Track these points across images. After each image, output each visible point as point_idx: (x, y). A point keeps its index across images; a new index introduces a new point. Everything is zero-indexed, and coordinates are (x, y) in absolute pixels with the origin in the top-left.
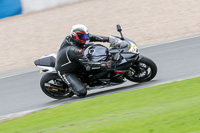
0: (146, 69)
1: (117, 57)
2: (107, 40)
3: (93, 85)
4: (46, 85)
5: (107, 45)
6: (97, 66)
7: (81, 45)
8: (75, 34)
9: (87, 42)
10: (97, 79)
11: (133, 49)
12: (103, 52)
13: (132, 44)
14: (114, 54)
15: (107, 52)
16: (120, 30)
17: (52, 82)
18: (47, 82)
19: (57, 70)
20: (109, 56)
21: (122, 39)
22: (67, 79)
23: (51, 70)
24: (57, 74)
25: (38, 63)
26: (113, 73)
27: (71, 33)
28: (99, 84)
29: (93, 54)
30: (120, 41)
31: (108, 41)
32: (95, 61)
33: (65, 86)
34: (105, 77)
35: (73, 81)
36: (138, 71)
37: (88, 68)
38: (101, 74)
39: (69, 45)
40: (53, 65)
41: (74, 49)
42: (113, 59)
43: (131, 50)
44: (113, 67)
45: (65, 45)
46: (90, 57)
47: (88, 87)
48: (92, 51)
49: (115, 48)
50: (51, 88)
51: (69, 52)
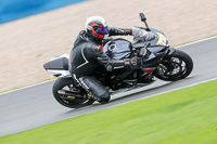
0: (180, 65)
1: (144, 52)
3: (116, 89)
4: (59, 92)
5: (130, 38)
6: (119, 64)
7: (99, 41)
8: (91, 28)
9: (106, 37)
10: (121, 81)
11: (161, 41)
12: (126, 47)
13: (161, 36)
14: (140, 48)
15: (131, 47)
16: (144, 20)
17: (66, 88)
18: (61, 89)
19: (72, 73)
20: (133, 52)
21: (148, 30)
23: (65, 73)
24: (72, 78)
25: (48, 67)
26: (139, 72)
27: (86, 27)
28: (125, 86)
29: (114, 50)
30: (145, 33)
32: (117, 59)
33: (83, 91)
36: (170, 67)
37: (109, 68)
38: (126, 74)
39: (85, 41)
40: (66, 68)
42: (138, 55)
43: (159, 43)
44: (139, 64)
45: (80, 41)
46: (110, 54)
47: (111, 91)
48: (112, 47)
49: (140, 41)
50: (66, 96)
51: (85, 50)
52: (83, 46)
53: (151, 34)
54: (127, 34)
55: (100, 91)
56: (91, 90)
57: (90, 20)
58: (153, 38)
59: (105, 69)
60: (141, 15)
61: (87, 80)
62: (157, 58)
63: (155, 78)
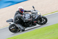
0: (44, 20)
1: (34, 17)
4: (11, 28)
5: (30, 13)
10: (28, 25)
11: (39, 14)
15: (30, 15)
16: (34, 8)
20: (31, 17)
21: (35, 11)
23: (12, 23)
24: (14, 24)
25: (7, 21)
26: (33, 22)
31: (30, 12)
33: (17, 28)
36: (41, 21)
38: (29, 23)
41: (19, 15)
45: (17, 14)
47: (25, 28)
49: (33, 14)
50: (12, 29)
52: (17, 15)
54: (29, 12)
55: (22, 28)
56: (19, 28)
57: (19, 8)
58: (36, 13)
61: (19, 25)
62: (38, 18)
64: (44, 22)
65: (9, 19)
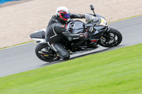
1: (91, 30)
2: (83, 17)
3: (74, 51)
4: (39, 52)
5: (83, 20)
6: (77, 37)
7: (64, 22)
8: (59, 14)
11: (103, 23)
12: (81, 26)
13: (102, 19)
14: (89, 27)
15: (84, 26)
16: (92, 9)
17: (44, 50)
18: (40, 50)
19: (47, 41)
20: (85, 29)
21: (95, 16)
22: (55, 48)
23: (43, 41)
24: (47, 44)
25: (33, 36)
26: (89, 41)
27: (56, 13)
28: (79, 50)
29: (74, 28)
30: (93, 17)
32: (75, 33)
34: (83, 44)
35: (59, 49)
37: (70, 39)
38: (80, 43)
39: (55, 22)
40: (43, 37)
41: (59, 25)
42: (88, 31)
44: (88, 37)
45: (52, 22)
46: (71, 30)
47: (71, 52)
48: (72, 26)
49: (89, 23)
50: (43, 55)
51: (55, 27)
52: (54, 25)
53: (96, 18)
57: (59, 9)
58: (98, 21)
59: (68, 39)
60: (91, 6)
62: (100, 33)
63: (99, 45)
64: (114, 43)
65: (36, 32)
